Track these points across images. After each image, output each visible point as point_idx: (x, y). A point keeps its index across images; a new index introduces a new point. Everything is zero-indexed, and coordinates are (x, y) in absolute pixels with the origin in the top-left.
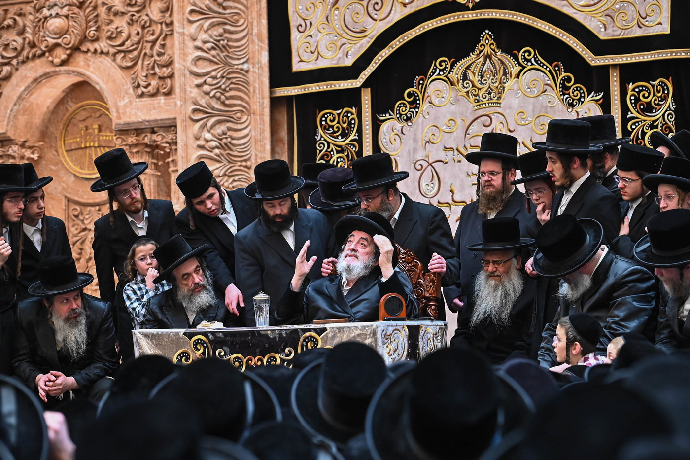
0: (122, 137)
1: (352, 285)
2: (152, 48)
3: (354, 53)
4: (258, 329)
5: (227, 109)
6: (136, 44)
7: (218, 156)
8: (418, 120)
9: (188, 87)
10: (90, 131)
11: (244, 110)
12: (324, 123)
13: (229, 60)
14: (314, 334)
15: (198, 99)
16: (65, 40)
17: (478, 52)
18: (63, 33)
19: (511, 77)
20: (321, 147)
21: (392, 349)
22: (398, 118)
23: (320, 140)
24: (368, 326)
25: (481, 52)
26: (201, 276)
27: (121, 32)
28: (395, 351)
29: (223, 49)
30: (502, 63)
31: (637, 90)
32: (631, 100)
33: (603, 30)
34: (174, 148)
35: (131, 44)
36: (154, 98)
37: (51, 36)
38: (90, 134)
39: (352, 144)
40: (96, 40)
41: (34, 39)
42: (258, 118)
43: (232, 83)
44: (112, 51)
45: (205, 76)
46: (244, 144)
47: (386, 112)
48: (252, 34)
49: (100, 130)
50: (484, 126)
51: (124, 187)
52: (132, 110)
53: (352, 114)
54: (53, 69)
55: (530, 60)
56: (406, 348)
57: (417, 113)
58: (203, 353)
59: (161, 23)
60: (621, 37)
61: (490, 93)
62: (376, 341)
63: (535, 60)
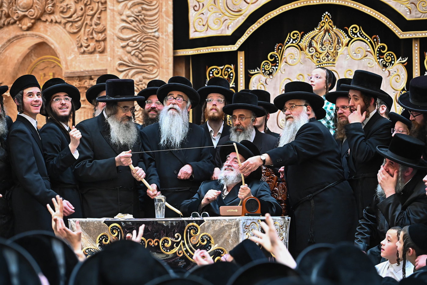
1: (229, 190)
2: (91, 20)
3: (233, 26)
4: (157, 220)
5: (143, 64)
6: (81, 17)
8: (277, 74)
9: (116, 47)
10: (47, 77)
11: (155, 65)
12: (211, 75)
13: (145, 30)
14: (195, 224)
15: (123, 56)
16: (30, 13)
17: (320, 27)
18: (29, 7)
19: (342, 45)
22: (263, 73)
24: (233, 220)
25: (322, 27)
27: (70, 8)
29: (141, 22)
30: (337, 35)
33: (408, 13)
35: (77, 16)
36: (91, 55)
37: (21, 9)
40: (52, 13)
41: (8, 11)
42: (165, 70)
43: (147, 46)
44: (64, 21)
45: (128, 40)
47: (254, 68)
48: (161, 11)
52: (76, 63)
53: (231, 69)
54: (21, 33)
55: (356, 34)
57: (276, 69)
58: (118, 236)
59: (98, 2)
60: (421, 19)
61: (328, 57)
62: (238, 230)
63: (360, 34)
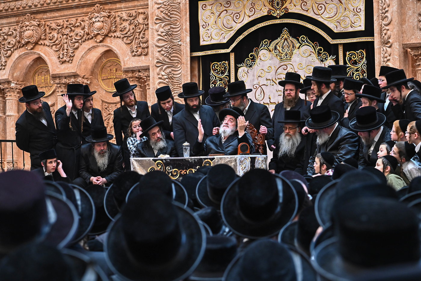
0: (126, 74)
1: (226, 139)
2: (139, 35)
3: (227, 37)
4: (185, 158)
5: (171, 62)
6: (132, 33)
7: (167, 82)
8: (255, 67)
9: (155, 52)
10: (112, 71)
11: (179, 62)
12: (213, 68)
13: (173, 40)
14: (209, 160)
15: (159, 57)
16: (102, 32)
17: (281, 37)
18: (101, 29)
19: (296, 48)
20: (212, 78)
21: (243, 167)
22: (246, 66)
23: (212, 75)
24: (233, 157)
25: (282, 37)
26: (160, 134)
27: (126, 28)
28: (245, 168)
29: (170, 36)
30: (292, 42)
31: (350, 55)
32: (348, 59)
33: (336, 28)
34: (148, 78)
35: (130, 33)
36: (140, 57)
37: (96, 30)
38: (112, 73)
39: (226, 77)
40: (115, 31)
41: (88, 31)
42: (185, 65)
43: (174, 50)
44: (122, 36)
45: (162, 47)
46: (179, 77)
47: (241, 63)
48: (183, 29)
49: (116, 71)
50: (284, 69)
51: (127, 95)
52: (130, 62)
53: (226, 64)
54: (97, 44)
55: (304, 41)
56: (250, 167)
57: (254, 63)
58: (161, 168)
59: (143, 24)
60: (343, 31)
61: (286, 55)
62: (236, 163)
63: (306, 41)
